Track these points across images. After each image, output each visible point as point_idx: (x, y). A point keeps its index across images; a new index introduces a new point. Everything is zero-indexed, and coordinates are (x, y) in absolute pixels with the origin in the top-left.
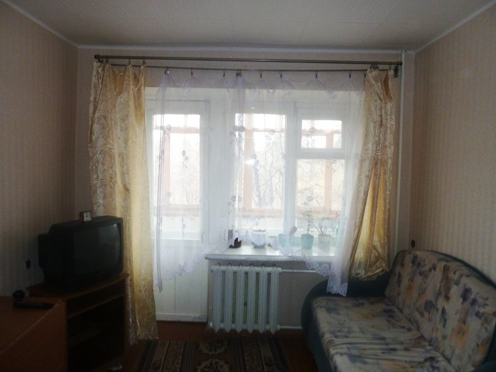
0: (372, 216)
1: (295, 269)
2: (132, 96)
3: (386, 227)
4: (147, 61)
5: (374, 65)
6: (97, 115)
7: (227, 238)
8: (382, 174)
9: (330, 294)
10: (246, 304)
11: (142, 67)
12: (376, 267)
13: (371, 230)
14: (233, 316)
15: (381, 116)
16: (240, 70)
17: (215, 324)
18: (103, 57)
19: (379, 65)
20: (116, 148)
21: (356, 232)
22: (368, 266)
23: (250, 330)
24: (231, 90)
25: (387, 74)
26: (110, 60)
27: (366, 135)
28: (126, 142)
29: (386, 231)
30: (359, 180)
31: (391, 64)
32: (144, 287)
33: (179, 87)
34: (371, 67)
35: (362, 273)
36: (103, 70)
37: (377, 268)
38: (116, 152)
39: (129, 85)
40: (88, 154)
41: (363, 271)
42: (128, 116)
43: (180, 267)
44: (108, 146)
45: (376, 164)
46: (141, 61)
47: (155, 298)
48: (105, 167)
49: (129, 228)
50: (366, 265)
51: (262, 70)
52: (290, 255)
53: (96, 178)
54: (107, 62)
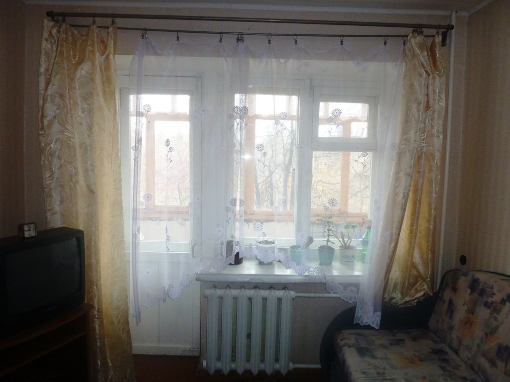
0: (412, 225)
1: (312, 293)
2: (98, 68)
3: (430, 239)
4: (117, 20)
5: (418, 29)
6: (49, 92)
7: (224, 254)
8: (427, 171)
9: (358, 326)
10: (249, 336)
11: (111, 29)
12: (416, 289)
13: (410, 243)
14: (232, 351)
15: (427, 95)
16: (242, 34)
17: (210, 364)
18: (59, 14)
19: (423, 29)
20: (77, 136)
21: (393, 245)
22: (405, 289)
23: (255, 371)
24: (230, 60)
25: (434, 41)
26: (68, 19)
27: (406, 121)
28: (90, 128)
29: (430, 244)
30: (397, 179)
31: (439, 28)
32: (117, 318)
33: (161, 55)
34: (413, 31)
35: (398, 297)
36: (58, 31)
37: (417, 291)
38: (76, 141)
39: (93, 52)
40: (40, 144)
41: (399, 296)
42: (91, 93)
43: (164, 291)
44: (66, 134)
45: (419, 158)
46: (109, 20)
47: (131, 332)
48: (62, 162)
49: (95, 242)
50: (403, 288)
51: (271, 34)
52: (306, 274)
53: (50, 176)
54: (64, 21)
